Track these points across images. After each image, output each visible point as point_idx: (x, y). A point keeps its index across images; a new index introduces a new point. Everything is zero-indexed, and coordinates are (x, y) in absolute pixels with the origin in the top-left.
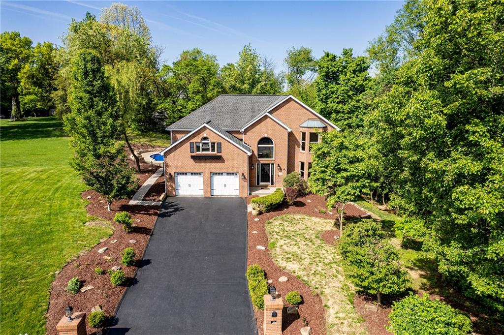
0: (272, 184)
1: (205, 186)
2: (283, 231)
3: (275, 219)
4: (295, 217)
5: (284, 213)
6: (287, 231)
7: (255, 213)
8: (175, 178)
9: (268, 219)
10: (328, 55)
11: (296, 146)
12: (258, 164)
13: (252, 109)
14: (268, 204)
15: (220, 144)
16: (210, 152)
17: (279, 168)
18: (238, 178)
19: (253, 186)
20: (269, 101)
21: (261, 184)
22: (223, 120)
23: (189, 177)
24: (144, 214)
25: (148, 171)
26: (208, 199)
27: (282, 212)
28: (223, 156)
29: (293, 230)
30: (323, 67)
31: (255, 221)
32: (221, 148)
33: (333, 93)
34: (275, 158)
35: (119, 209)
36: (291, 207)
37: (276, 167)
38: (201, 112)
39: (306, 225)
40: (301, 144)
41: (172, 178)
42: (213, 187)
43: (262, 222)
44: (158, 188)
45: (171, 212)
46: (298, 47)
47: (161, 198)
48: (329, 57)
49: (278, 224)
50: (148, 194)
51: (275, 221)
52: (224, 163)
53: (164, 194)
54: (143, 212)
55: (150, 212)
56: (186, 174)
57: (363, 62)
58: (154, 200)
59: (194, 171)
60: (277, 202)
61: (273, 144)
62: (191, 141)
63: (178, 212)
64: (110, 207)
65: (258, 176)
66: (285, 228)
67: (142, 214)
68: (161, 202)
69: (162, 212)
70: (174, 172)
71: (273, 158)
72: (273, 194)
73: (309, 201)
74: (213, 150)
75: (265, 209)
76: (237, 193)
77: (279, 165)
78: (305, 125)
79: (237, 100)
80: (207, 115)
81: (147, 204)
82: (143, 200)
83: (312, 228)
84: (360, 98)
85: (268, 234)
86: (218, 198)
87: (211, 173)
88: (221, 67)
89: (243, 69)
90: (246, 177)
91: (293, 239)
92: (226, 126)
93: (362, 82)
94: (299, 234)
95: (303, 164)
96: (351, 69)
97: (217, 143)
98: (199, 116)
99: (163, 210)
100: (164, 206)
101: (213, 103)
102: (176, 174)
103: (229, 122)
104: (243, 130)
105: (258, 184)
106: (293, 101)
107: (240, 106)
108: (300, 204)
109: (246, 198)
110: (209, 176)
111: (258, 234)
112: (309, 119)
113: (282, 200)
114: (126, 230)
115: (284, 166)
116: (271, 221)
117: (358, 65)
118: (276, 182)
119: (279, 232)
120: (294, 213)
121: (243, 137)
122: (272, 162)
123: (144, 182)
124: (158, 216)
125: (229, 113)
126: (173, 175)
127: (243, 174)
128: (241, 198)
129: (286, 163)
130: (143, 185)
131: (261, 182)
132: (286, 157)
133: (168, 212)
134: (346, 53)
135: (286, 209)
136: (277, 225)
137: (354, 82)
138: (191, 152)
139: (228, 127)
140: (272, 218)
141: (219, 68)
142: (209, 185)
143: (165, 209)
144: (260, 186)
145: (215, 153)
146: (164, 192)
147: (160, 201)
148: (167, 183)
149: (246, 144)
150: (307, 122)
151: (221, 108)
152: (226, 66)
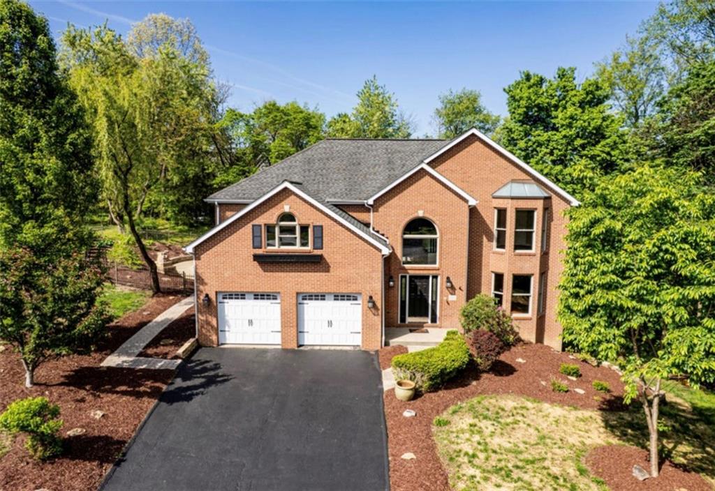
0: (434, 320)
1: (284, 325)
2: (486, 450)
3: (454, 412)
4: (502, 403)
5: (473, 394)
6: (495, 452)
7: (402, 393)
8: (219, 305)
9: (438, 413)
10: (528, 78)
11: (485, 239)
12: (402, 277)
13: (389, 163)
14: (434, 371)
15: (319, 230)
16: (297, 248)
17: (449, 284)
18: (360, 307)
19: (392, 326)
20: (424, 150)
21: (409, 320)
22: (328, 183)
23: (249, 304)
24: (124, 393)
25: (174, 292)
26: (289, 355)
27: (468, 389)
28: (325, 256)
29: (508, 446)
30: (521, 98)
31: (405, 418)
32: (322, 237)
33: (540, 145)
34: (440, 264)
35: (62, 379)
36: (485, 375)
37: (442, 284)
38: (283, 169)
39: (537, 429)
40: (495, 233)
41: (209, 305)
42: (304, 328)
43: (424, 420)
44: (182, 329)
45: (196, 387)
46: (458, 91)
47: (181, 351)
48: (532, 81)
49: (465, 427)
50: (155, 342)
51: (456, 417)
52: (328, 271)
53: (192, 340)
54: (124, 388)
55: (142, 389)
56: (242, 296)
57: (597, 87)
58: (165, 356)
59: (260, 290)
60: (457, 364)
61: (436, 234)
62: (256, 222)
63: (212, 388)
64: (32, 377)
65: (403, 303)
66: (488, 440)
67: (117, 393)
68: (179, 361)
69: (172, 388)
70: (217, 293)
71: (434, 262)
72: (442, 345)
73: (520, 360)
74: (304, 244)
75: (426, 385)
76: (357, 340)
77: (448, 278)
78: (505, 192)
79: (359, 148)
80: (295, 174)
81: (144, 367)
82: (140, 355)
83: (557, 437)
84: (597, 152)
85: (444, 461)
86: (312, 351)
87: (298, 294)
88: (328, 119)
89: (367, 120)
90: (379, 304)
91: (519, 479)
92: (334, 195)
93: (599, 122)
94: (533, 462)
95: (499, 278)
96: (576, 100)
97: (314, 227)
98: (278, 176)
99: (179, 383)
100: (184, 371)
101: (309, 152)
102: (220, 298)
103: (341, 186)
104: (371, 202)
105: (403, 320)
106: (477, 143)
107: (363, 158)
108: (503, 369)
109: (377, 352)
110: (295, 302)
111: (418, 461)
112: (513, 181)
113: (466, 360)
114: (35, 451)
115: (461, 282)
116: (445, 416)
117: (587, 94)
118: (441, 315)
119: (474, 456)
120: (496, 391)
121: (371, 217)
122: (434, 272)
123: (159, 314)
124: (160, 400)
125: (341, 171)
126: (214, 299)
127: (371, 297)
128: (366, 352)
129: (465, 274)
130: (154, 320)
131: (409, 316)
132: (465, 261)
133: (189, 388)
134: (562, 75)
135: (474, 383)
136: (463, 431)
137: (585, 122)
138: (254, 248)
139: (339, 197)
140: (446, 407)
141: (324, 121)
142: (294, 322)
143: (184, 380)
144: (407, 326)
145: (309, 248)
146: (194, 337)
147: (176, 357)
148: (200, 317)
149: (378, 232)
150: (509, 186)
151: (325, 161)
152: (336, 117)
